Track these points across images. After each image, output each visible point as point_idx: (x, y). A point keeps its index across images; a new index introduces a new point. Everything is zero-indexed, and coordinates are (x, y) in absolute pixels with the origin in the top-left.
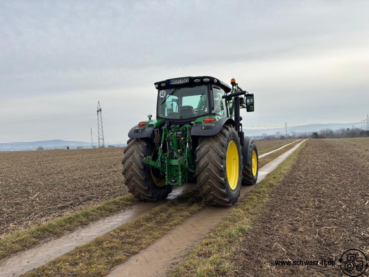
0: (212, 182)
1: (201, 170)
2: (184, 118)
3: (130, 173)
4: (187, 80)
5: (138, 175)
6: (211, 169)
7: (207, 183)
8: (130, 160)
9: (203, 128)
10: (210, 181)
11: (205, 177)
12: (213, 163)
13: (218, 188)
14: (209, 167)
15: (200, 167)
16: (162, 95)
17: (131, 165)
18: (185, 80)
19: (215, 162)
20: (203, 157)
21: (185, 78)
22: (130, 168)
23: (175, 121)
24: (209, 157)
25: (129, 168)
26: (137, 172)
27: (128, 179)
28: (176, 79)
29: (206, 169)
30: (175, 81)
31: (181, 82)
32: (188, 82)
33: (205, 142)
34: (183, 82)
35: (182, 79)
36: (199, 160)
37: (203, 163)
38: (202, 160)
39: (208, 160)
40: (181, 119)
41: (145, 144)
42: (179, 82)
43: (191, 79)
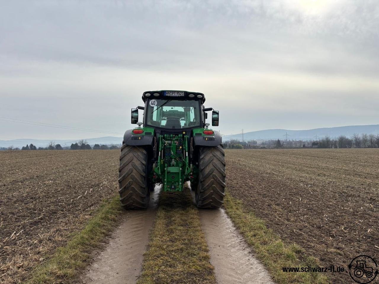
0: (216, 187)
1: (207, 177)
2: (176, 128)
3: (130, 180)
4: (182, 94)
5: (139, 182)
6: (216, 175)
7: (211, 188)
8: (130, 167)
9: (207, 139)
10: (214, 186)
11: (210, 183)
12: (218, 171)
13: (220, 192)
14: (214, 174)
15: (206, 174)
16: (152, 104)
17: (132, 172)
18: (180, 94)
19: (220, 169)
20: (208, 165)
21: (181, 92)
22: (130, 175)
23: (168, 131)
24: (214, 165)
25: (128, 176)
26: (138, 179)
27: (127, 187)
28: (171, 91)
29: (211, 176)
30: (170, 93)
31: (176, 95)
32: (184, 95)
33: (208, 151)
34: (178, 95)
35: (178, 92)
36: (205, 168)
37: (209, 170)
38: (208, 167)
39: (213, 167)
40: (174, 129)
41: (144, 152)
42: (174, 95)
43: (187, 94)
